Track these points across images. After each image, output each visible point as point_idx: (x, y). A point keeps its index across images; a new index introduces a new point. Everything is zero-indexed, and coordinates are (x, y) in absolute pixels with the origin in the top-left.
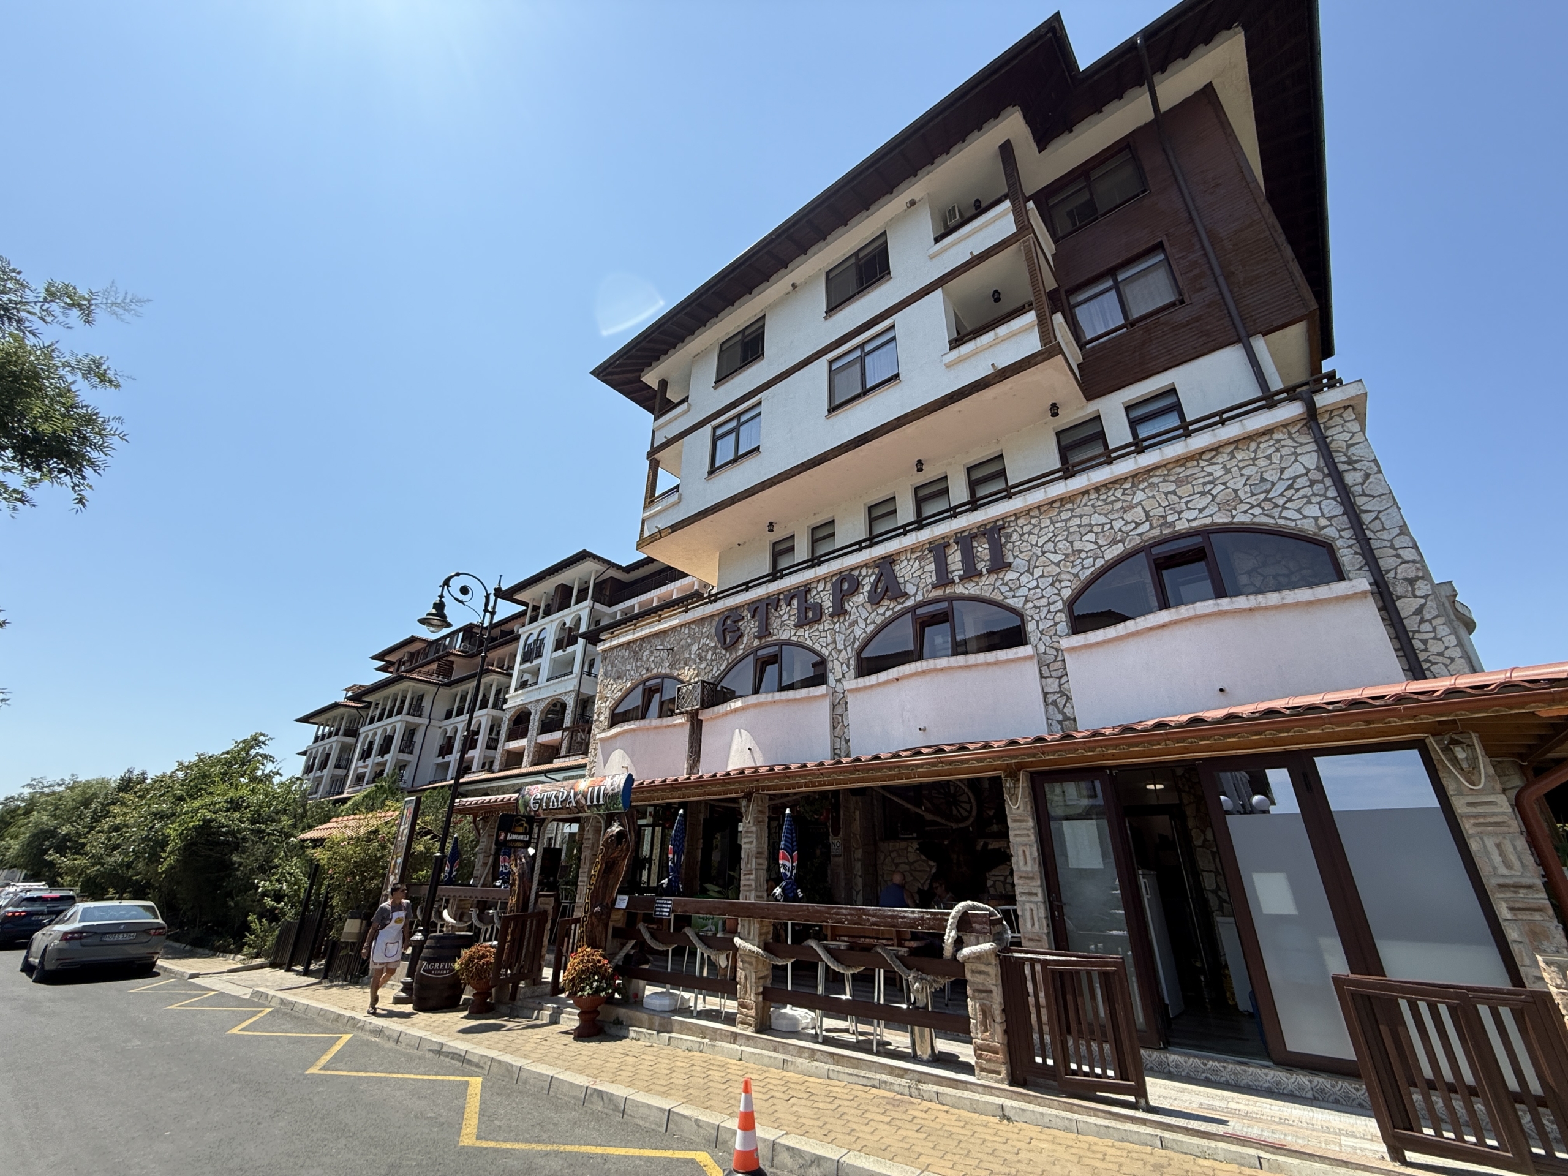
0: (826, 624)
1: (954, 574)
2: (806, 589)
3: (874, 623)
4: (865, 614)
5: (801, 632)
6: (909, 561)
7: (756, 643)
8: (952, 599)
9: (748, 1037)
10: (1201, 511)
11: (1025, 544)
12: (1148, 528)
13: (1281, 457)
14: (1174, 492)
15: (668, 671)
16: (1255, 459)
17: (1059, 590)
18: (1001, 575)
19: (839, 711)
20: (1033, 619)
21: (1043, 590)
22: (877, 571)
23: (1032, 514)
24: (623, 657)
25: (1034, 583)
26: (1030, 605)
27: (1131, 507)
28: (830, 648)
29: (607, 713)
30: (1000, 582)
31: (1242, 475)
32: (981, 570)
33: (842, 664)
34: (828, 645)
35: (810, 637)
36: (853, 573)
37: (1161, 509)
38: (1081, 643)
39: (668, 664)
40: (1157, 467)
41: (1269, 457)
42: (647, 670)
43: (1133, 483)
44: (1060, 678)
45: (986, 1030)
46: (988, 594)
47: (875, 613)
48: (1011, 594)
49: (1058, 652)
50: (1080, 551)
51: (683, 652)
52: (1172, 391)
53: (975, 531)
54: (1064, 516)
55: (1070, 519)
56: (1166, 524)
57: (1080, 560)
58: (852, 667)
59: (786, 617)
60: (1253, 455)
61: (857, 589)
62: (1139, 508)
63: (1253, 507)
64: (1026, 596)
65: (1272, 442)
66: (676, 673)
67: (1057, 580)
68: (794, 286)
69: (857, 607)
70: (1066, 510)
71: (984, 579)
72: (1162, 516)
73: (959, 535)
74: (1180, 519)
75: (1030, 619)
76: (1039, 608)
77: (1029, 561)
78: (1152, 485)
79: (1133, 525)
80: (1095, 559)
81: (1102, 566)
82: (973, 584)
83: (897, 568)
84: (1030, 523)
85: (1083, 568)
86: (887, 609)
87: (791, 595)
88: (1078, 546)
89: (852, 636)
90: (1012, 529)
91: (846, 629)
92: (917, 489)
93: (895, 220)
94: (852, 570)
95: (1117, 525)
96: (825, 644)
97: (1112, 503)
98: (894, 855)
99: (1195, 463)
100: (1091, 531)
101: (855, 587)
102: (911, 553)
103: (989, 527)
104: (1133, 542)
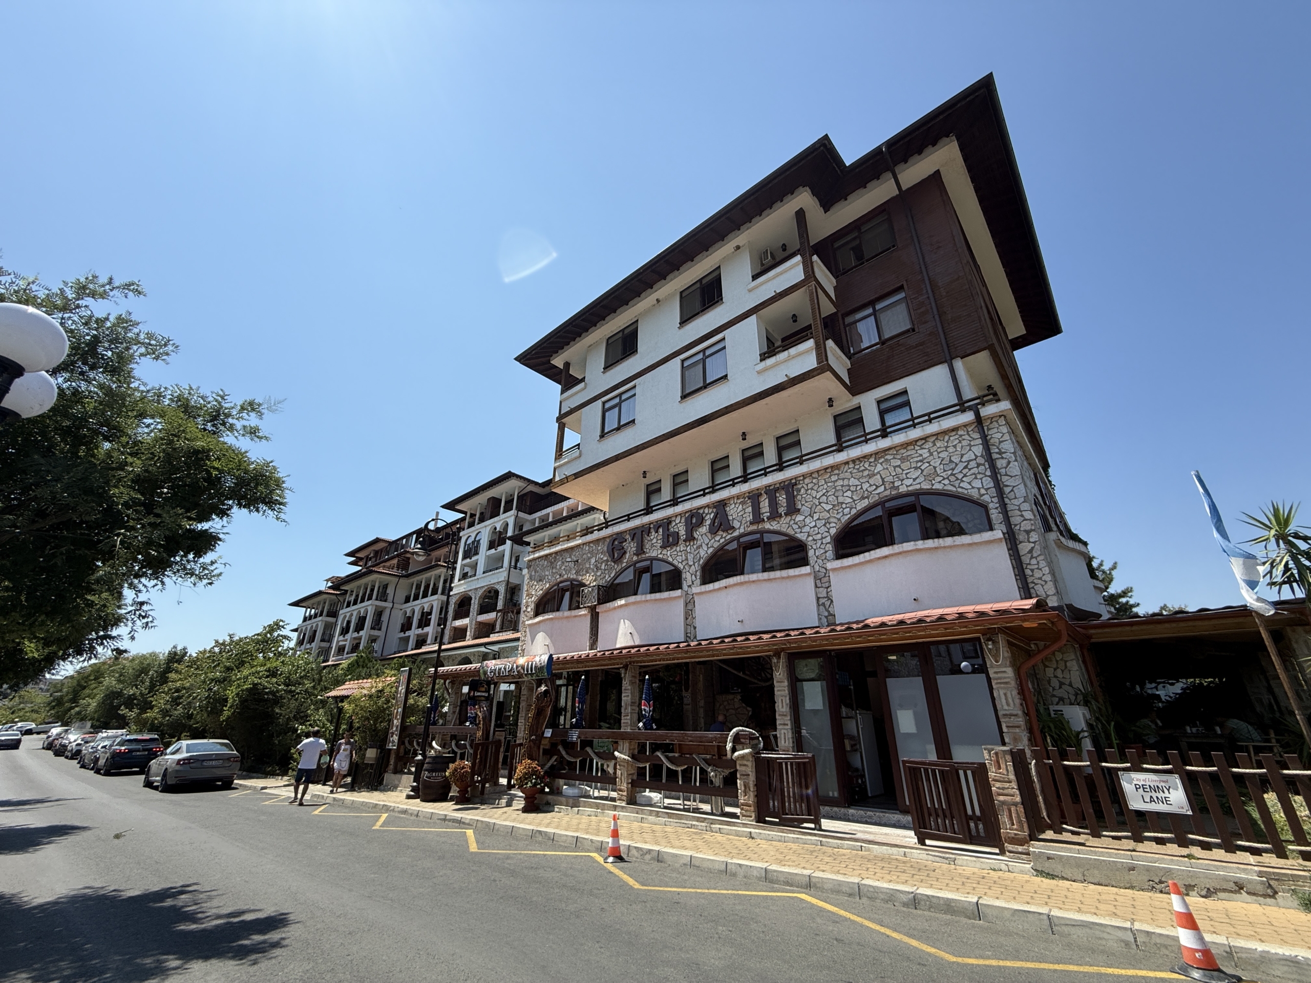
0: (681, 547)
1: (764, 515)
2: (668, 521)
3: (713, 547)
4: (707, 541)
5: (665, 552)
6: (735, 504)
7: (635, 558)
8: (762, 532)
9: (623, 807)
10: (914, 480)
11: (809, 496)
12: (883, 490)
13: (962, 446)
14: (899, 466)
15: (575, 577)
16: (947, 447)
17: (829, 529)
18: (793, 517)
19: (690, 607)
20: (812, 548)
21: (819, 528)
22: (715, 510)
23: (814, 476)
24: (543, 565)
25: (813, 524)
26: (810, 538)
27: (874, 475)
28: (684, 564)
29: (532, 606)
30: (793, 522)
31: (939, 457)
32: (781, 513)
33: (692, 575)
34: (682, 561)
35: (671, 555)
36: (699, 511)
37: (891, 477)
38: (839, 566)
39: (575, 572)
40: (890, 449)
41: (955, 446)
42: (560, 575)
43: (875, 459)
44: (827, 588)
45: (745, 795)
46: (785, 530)
47: (713, 540)
48: (799, 530)
49: (826, 571)
50: (842, 503)
51: (585, 563)
52: (905, 392)
53: (778, 485)
54: (834, 478)
55: (836, 481)
56: (894, 487)
57: (842, 510)
58: (698, 577)
59: (655, 541)
60: (946, 444)
61: (702, 523)
62: (879, 476)
63: (944, 479)
64: (809, 532)
65: (957, 437)
66: (580, 578)
67: (827, 522)
68: (658, 301)
69: (702, 535)
70: (835, 475)
71: (783, 519)
72: (892, 482)
73: (768, 488)
74: (902, 484)
75: (810, 548)
76: (816, 540)
77: (811, 508)
78: (886, 460)
79: (875, 487)
80: (851, 509)
81: (855, 514)
82: (776, 523)
83: (728, 509)
84: (812, 482)
85: (843, 515)
86: (721, 538)
87: (658, 525)
88: (841, 499)
89: (698, 556)
90: (801, 486)
91: (695, 551)
92: (743, 451)
93: (726, 259)
94: (699, 509)
95: (865, 486)
96: (680, 561)
97: (862, 471)
98: (725, 703)
99: (913, 447)
100: (849, 490)
101: (701, 521)
102: (738, 499)
103: (786, 483)
104: (874, 499)
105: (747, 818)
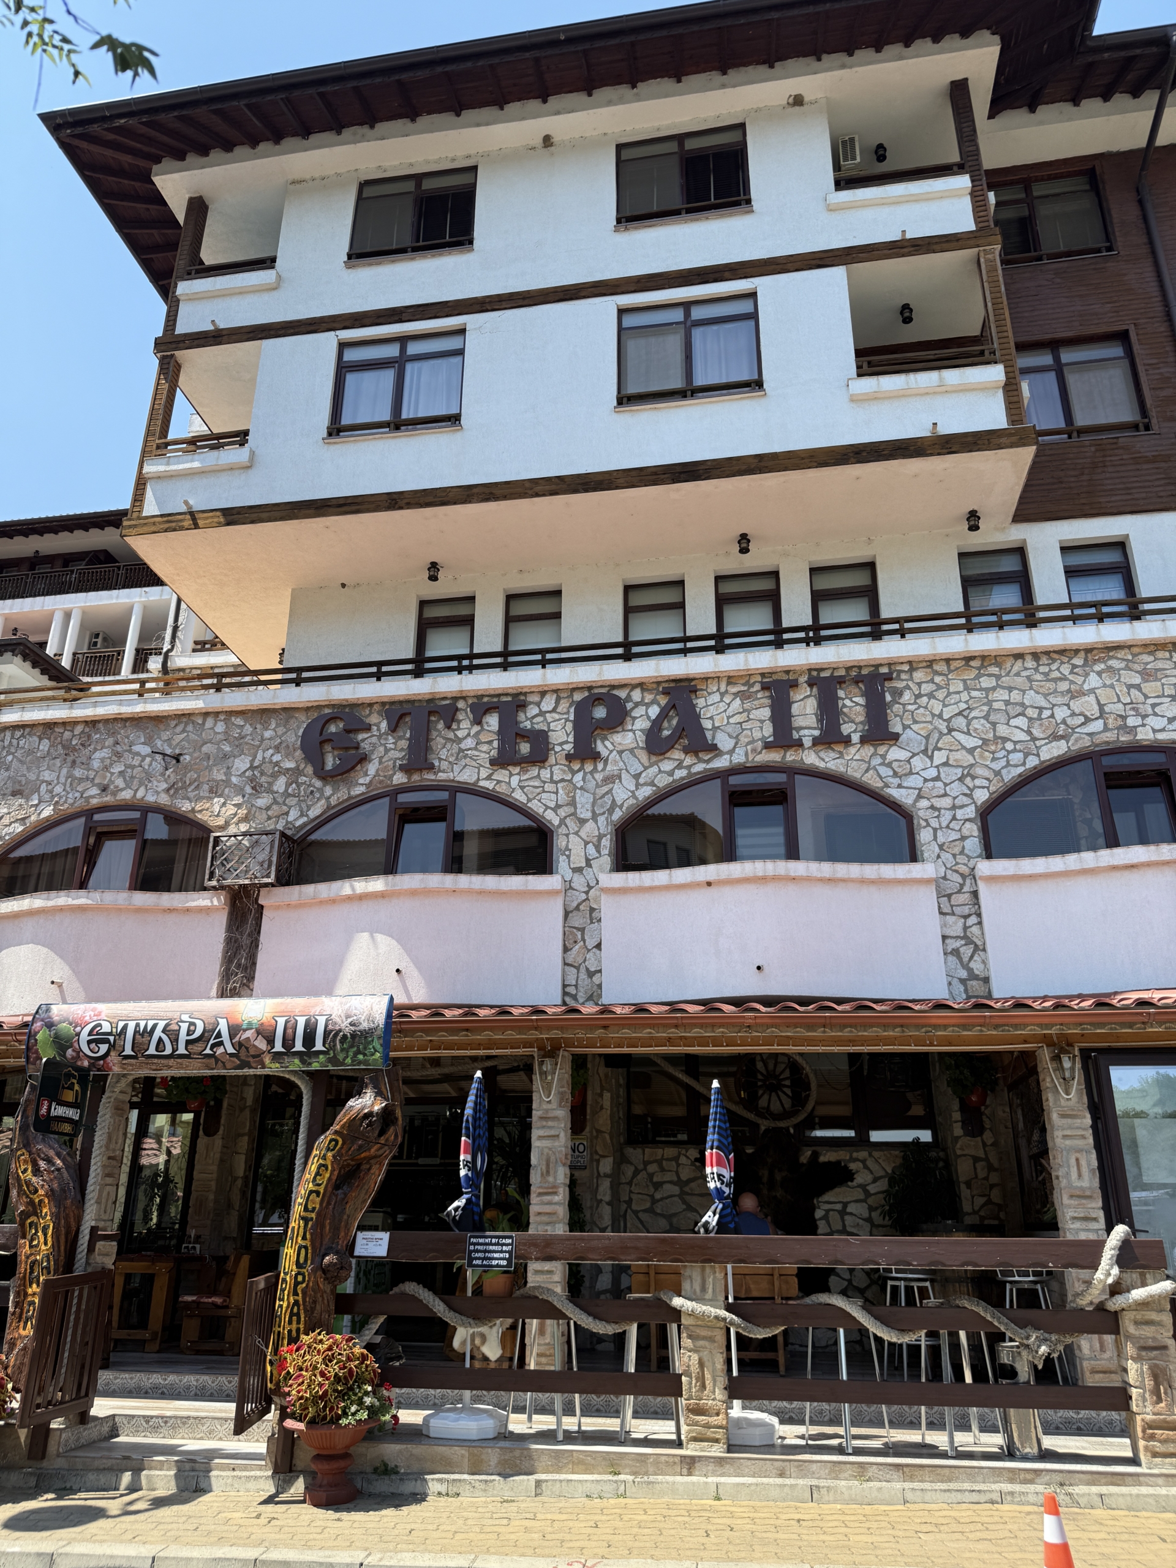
0: (556, 769)
1: (802, 733)
2: (517, 701)
3: (652, 784)
4: (636, 767)
5: (502, 775)
6: (722, 695)
7: (399, 778)
8: (795, 771)
9: (719, 1461)
11: (922, 710)
12: (1102, 729)
14: (1138, 687)
15: (164, 800)
17: (972, 790)
18: (882, 750)
19: (577, 920)
20: (928, 825)
21: (946, 785)
22: (663, 700)
23: (936, 667)
25: (932, 773)
26: (924, 803)
27: (1082, 693)
28: (562, 812)
30: (879, 760)
32: (849, 736)
33: (586, 843)
34: (558, 806)
35: (522, 788)
36: (615, 692)
37: (1120, 706)
38: (1003, 873)
39: (165, 786)
40: (1118, 647)
42: (104, 789)
43: (1086, 660)
44: (966, 917)
45: (1159, 1400)
46: (858, 775)
47: (655, 769)
48: (896, 781)
49: (964, 880)
50: (1005, 740)
51: (209, 769)
52: (1121, 545)
53: (842, 673)
54: (986, 682)
55: (994, 689)
56: (1124, 728)
57: (1003, 753)
58: (605, 852)
59: (469, 743)
61: (621, 723)
62: (1092, 697)
64: (920, 789)
67: (968, 774)
68: (547, 141)
69: (620, 753)
70: (989, 675)
71: (852, 750)
72: (1121, 716)
73: (815, 673)
74: (1144, 725)
75: (924, 824)
76: (939, 810)
77: (927, 738)
78: (1110, 669)
79: (1082, 719)
80: (1026, 755)
81: (1035, 768)
82: (833, 755)
83: (700, 702)
85: (1008, 764)
86: (680, 766)
87: (482, 706)
88: (1002, 730)
89: (608, 800)
90: (904, 684)
91: (598, 786)
92: (719, 580)
93: (766, 114)
94: (614, 687)
95: (1061, 713)
96: (552, 805)
97: (1055, 680)
99: (1167, 655)
100: (1023, 714)
101: (618, 717)
102: (729, 683)
103: (865, 672)
104: (1080, 742)
105: (1168, 1460)
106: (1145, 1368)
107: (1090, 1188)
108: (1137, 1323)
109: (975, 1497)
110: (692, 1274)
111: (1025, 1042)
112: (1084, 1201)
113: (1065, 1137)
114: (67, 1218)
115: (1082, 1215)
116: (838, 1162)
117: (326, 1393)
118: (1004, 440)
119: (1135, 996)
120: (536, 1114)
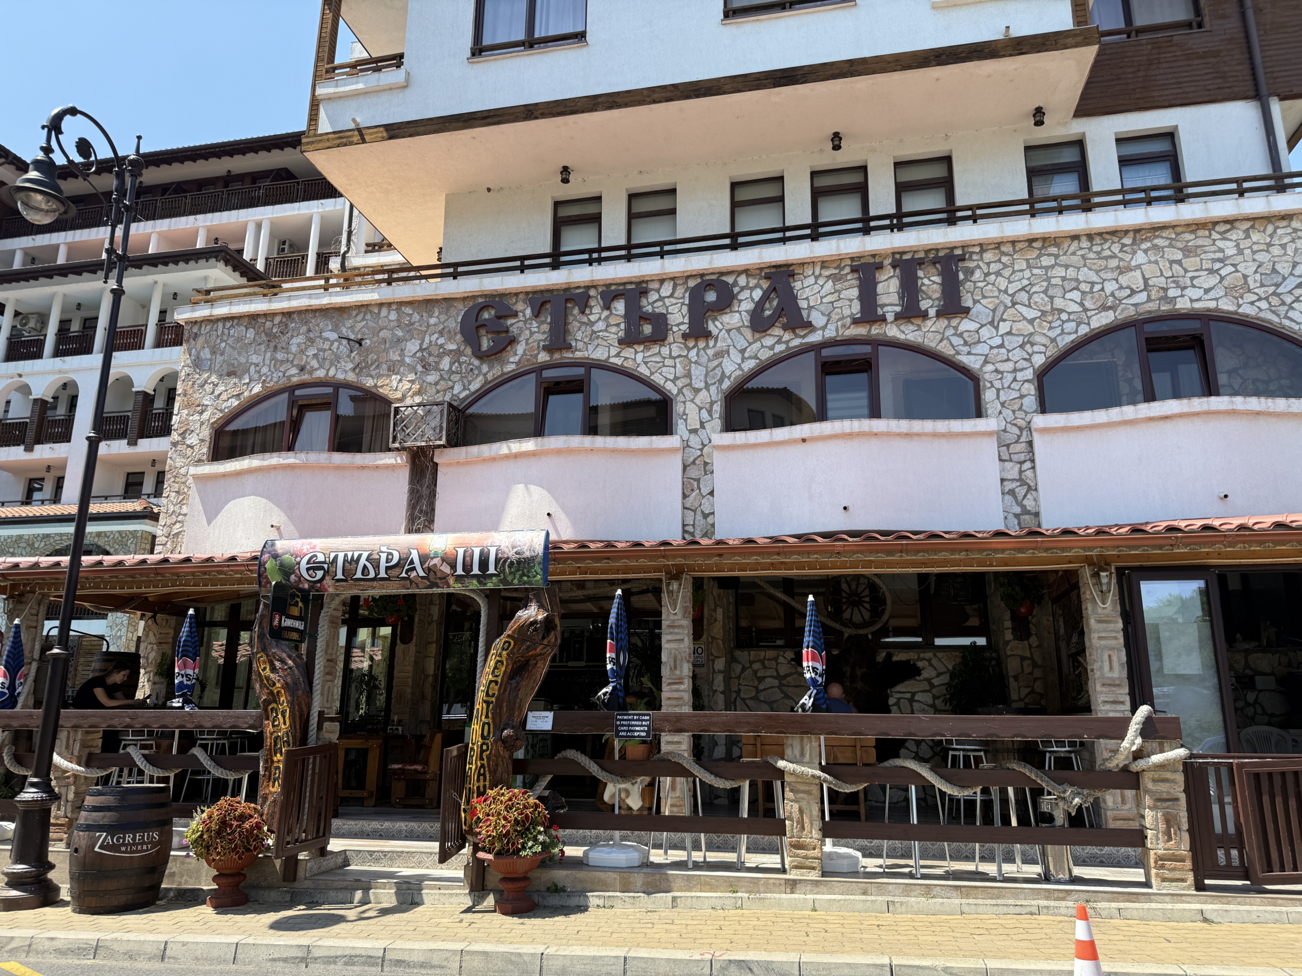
0: (674, 346)
1: (886, 309)
2: (640, 288)
3: (756, 357)
4: (742, 343)
5: (628, 352)
6: (817, 278)
7: (543, 357)
8: (878, 343)
9: (816, 883)
10: (1207, 291)
11: (990, 287)
12: (1145, 300)
13: (1296, 249)
14: (1179, 262)
15: (351, 377)
16: (1269, 245)
17: (1031, 355)
18: (954, 322)
19: (693, 473)
20: (992, 386)
21: (1009, 351)
22: (765, 284)
23: (1003, 249)
25: (997, 341)
26: (989, 367)
27: (1129, 269)
28: (680, 383)
30: (952, 331)
31: (1254, 260)
32: (926, 311)
33: (700, 409)
34: (676, 378)
35: (646, 363)
36: (724, 278)
37: (1163, 279)
38: (1057, 425)
39: (351, 366)
40: (1163, 227)
41: (1283, 246)
42: (302, 369)
43: (1134, 239)
44: (1021, 463)
45: (1170, 839)
46: (933, 345)
47: (758, 344)
48: (966, 349)
49: (1021, 433)
50: (1061, 311)
51: (386, 351)
52: (1170, 136)
53: (922, 255)
54: (1046, 261)
55: (1052, 267)
56: (1165, 299)
57: (1059, 322)
58: (716, 415)
59: (601, 325)
60: (1268, 239)
61: (729, 305)
62: (1138, 272)
63: (1260, 299)
64: (987, 356)
65: (1289, 230)
66: (369, 383)
67: (1028, 341)
69: (729, 331)
70: (1049, 255)
71: (929, 323)
72: (1163, 288)
73: (898, 256)
74: (1182, 296)
75: (988, 385)
76: (1002, 373)
77: (994, 311)
78: (1155, 247)
79: (1128, 292)
80: (1078, 324)
81: (1086, 335)
82: (912, 327)
83: (797, 285)
84: (999, 261)
85: (1063, 332)
86: (779, 342)
87: (611, 293)
88: (1059, 303)
89: (718, 372)
90: (975, 264)
91: (709, 360)
92: (817, 174)
94: (722, 274)
95: (1110, 287)
96: (672, 377)
97: (1106, 258)
99: (1207, 233)
100: (1077, 288)
101: (727, 300)
102: (822, 267)
103: (941, 254)
104: (1126, 312)
105: (1174, 884)
106: (1159, 815)
107: (1119, 678)
108: (1154, 781)
109: (1018, 910)
110: (794, 743)
111: (1070, 562)
112: (1113, 689)
113: (1100, 638)
114: (299, 704)
115: (1111, 699)
116: (909, 661)
117: (508, 832)
118: (1069, 41)
119: (1165, 524)
120: (665, 624)
